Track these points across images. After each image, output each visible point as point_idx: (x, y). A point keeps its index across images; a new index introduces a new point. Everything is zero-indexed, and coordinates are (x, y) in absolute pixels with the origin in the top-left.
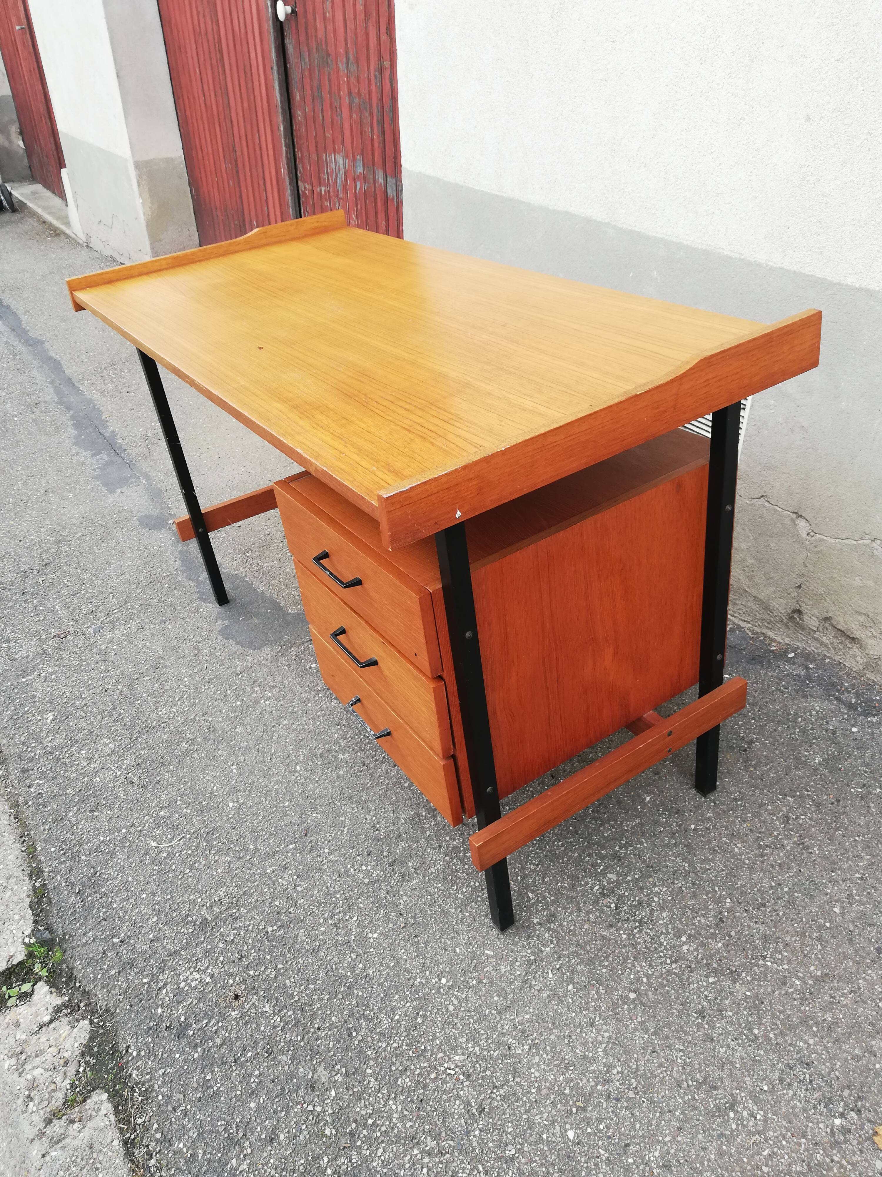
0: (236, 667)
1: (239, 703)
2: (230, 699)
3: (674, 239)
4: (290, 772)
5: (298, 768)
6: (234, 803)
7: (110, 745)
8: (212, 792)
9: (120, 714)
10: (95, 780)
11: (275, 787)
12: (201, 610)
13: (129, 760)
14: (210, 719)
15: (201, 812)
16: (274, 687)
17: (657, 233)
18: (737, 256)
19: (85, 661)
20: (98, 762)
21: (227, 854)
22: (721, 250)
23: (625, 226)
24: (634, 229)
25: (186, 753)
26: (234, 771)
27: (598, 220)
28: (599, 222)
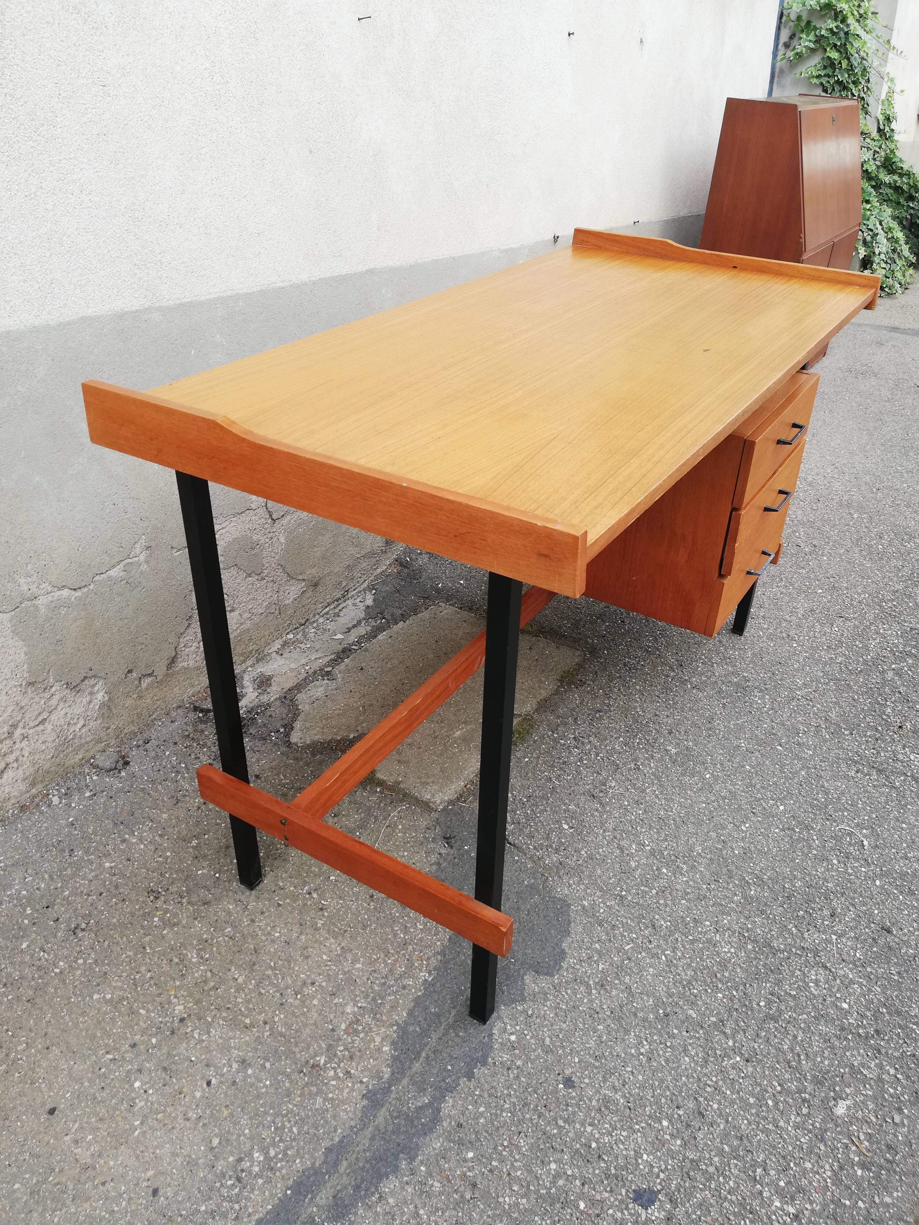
0: (610, 907)
1: (665, 871)
2: (663, 882)
3: (229, 293)
4: (717, 780)
5: (708, 776)
6: (778, 807)
7: (813, 977)
8: (783, 830)
9: (769, 1003)
10: (862, 957)
11: (740, 783)
12: (513, 1038)
13: (813, 938)
14: (705, 887)
15: (808, 828)
16: (620, 847)
17: (211, 294)
18: (287, 284)
19: (721, 1153)
20: (842, 973)
21: (823, 786)
22: (274, 285)
23: (171, 303)
24: (184, 300)
25: (761, 882)
26: (747, 825)
27: (134, 309)
28: (137, 311)
